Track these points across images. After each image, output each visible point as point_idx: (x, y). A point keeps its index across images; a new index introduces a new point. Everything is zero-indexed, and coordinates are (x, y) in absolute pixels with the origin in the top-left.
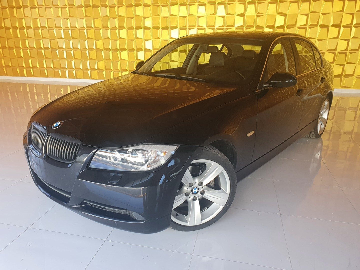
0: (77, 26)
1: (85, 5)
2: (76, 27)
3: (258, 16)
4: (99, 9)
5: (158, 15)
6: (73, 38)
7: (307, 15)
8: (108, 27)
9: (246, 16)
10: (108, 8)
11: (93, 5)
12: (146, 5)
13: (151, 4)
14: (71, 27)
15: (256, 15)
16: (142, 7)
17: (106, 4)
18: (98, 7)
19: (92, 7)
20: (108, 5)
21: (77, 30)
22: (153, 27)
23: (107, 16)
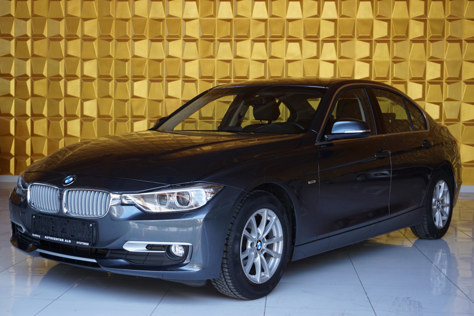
1: (66, 35)
3: (395, 62)
4: (95, 44)
5: (212, 57)
8: (110, 76)
9: (375, 61)
12: (188, 39)
13: (198, 38)
15: (391, 60)
16: (180, 42)
18: (93, 40)
19: (79, 41)
20: (114, 37)
22: (202, 77)
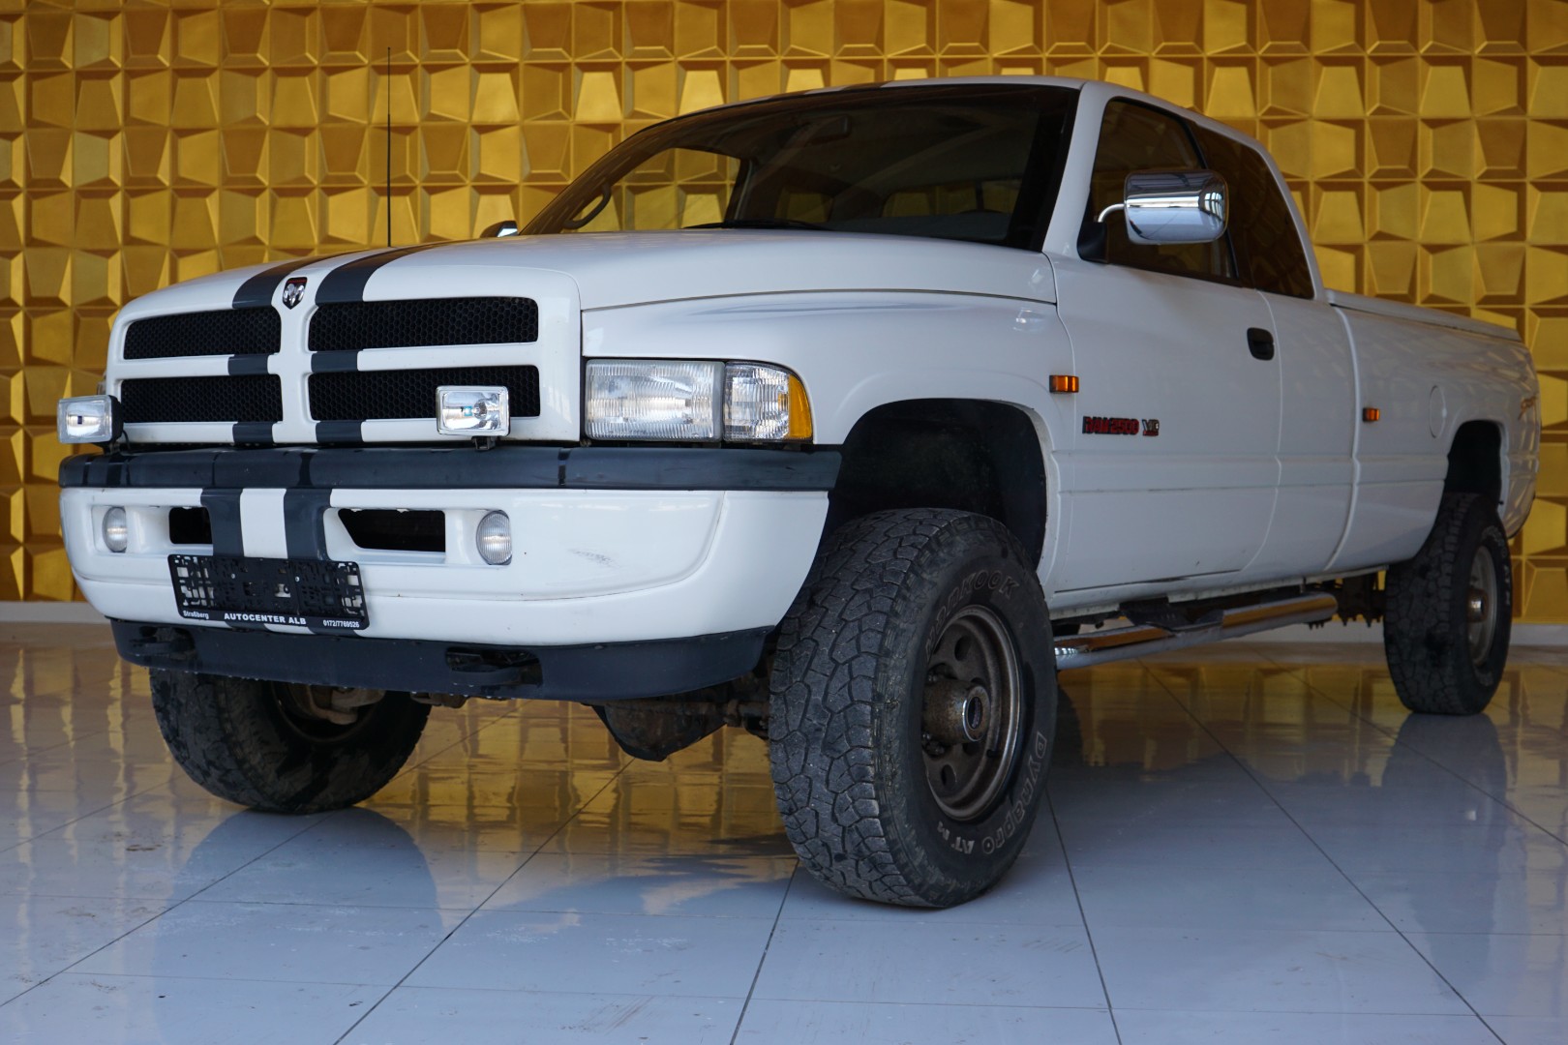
0: (65, 295)
1: (128, 180)
2: (57, 303)
4: (212, 203)
6: (32, 361)
7: (1355, 249)
10: (266, 195)
11: (176, 178)
12: (489, 187)
13: (516, 181)
14: (30, 300)
16: (464, 193)
17: (258, 175)
18: (205, 192)
19: (164, 198)
20: (266, 183)
21: (64, 317)
23: (255, 241)
